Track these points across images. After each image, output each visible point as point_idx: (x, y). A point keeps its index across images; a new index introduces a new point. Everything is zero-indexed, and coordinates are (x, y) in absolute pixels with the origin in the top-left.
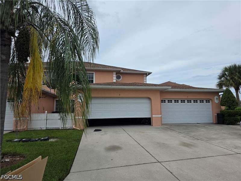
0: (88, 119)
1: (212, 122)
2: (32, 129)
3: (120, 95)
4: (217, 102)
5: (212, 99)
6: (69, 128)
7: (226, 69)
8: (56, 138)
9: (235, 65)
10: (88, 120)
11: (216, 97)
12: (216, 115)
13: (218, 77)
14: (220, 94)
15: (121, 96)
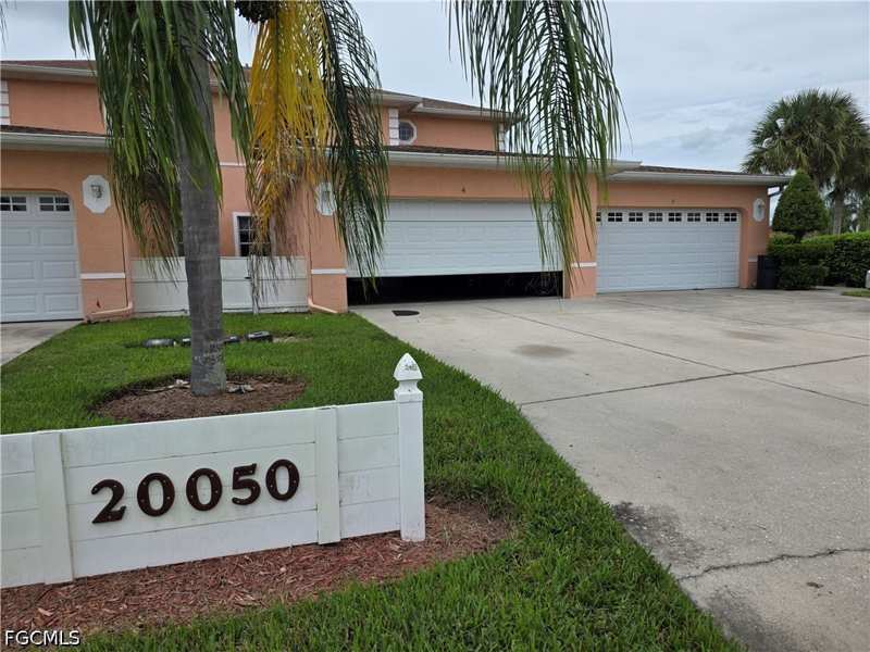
0: (377, 275)
1: (736, 285)
2: (150, 315)
3: (464, 190)
4: (760, 220)
5: (743, 206)
6: (285, 310)
7: (783, 110)
8: (290, 335)
9: (815, 96)
10: (378, 279)
11: (758, 202)
12: (756, 260)
13: (754, 136)
14: (771, 191)
15: (468, 194)
